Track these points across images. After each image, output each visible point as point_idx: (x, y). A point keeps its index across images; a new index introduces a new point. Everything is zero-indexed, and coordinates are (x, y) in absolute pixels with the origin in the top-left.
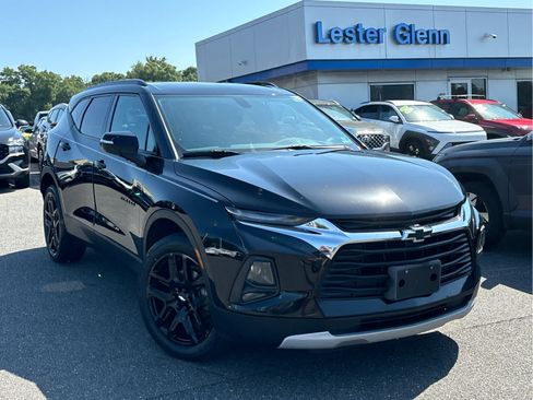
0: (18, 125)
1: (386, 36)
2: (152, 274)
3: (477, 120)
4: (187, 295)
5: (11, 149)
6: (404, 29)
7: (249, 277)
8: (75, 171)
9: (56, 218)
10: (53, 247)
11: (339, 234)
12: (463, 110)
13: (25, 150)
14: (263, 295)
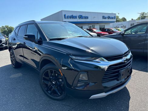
0: (4, 36)
1: (78, 17)
2: (43, 76)
3: (95, 32)
4: (55, 82)
5: (2, 41)
6: (80, 16)
7: (80, 79)
8: (17, 45)
9: (13, 57)
10: (13, 65)
11: (107, 62)
12: (92, 31)
13: (6, 41)
14: (83, 84)
